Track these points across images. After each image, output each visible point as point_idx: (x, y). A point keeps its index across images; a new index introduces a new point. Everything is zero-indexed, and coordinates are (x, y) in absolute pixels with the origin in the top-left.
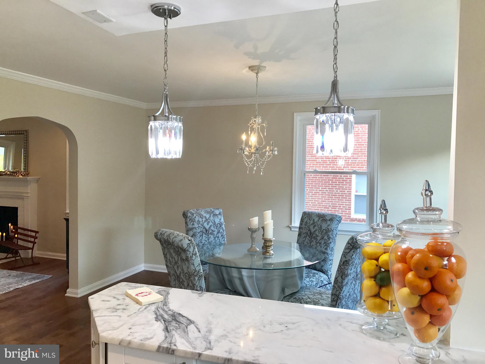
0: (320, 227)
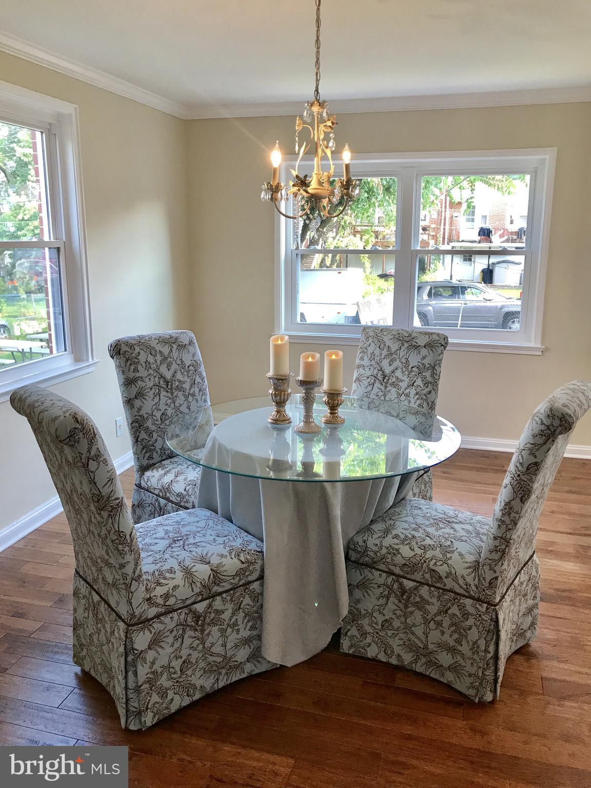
0: (180, 363)
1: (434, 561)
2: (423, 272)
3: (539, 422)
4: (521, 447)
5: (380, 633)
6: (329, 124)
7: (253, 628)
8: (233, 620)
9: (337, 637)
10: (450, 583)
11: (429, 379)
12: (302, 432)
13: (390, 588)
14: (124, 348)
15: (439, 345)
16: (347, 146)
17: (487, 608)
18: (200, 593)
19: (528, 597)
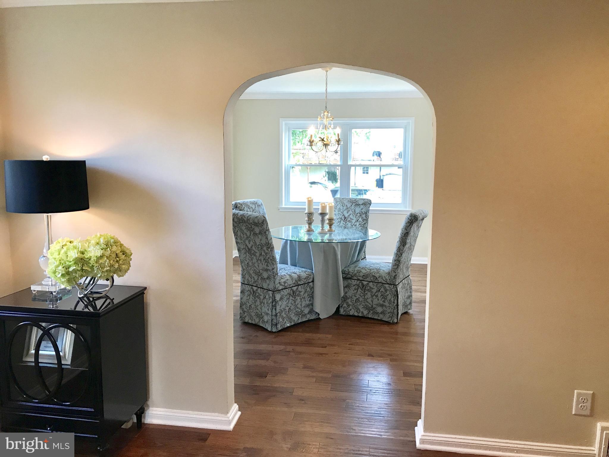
1: (374, 273)
2: (335, 181)
3: (407, 218)
4: (402, 228)
5: (355, 304)
6: (331, 119)
7: (310, 301)
8: (304, 296)
9: (338, 309)
10: (380, 280)
11: (365, 218)
12: (321, 233)
13: (358, 285)
14: (239, 205)
15: (368, 204)
16: (338, 127)
17: (394, 286)
18: (294, 283)
19: (408, 291)
